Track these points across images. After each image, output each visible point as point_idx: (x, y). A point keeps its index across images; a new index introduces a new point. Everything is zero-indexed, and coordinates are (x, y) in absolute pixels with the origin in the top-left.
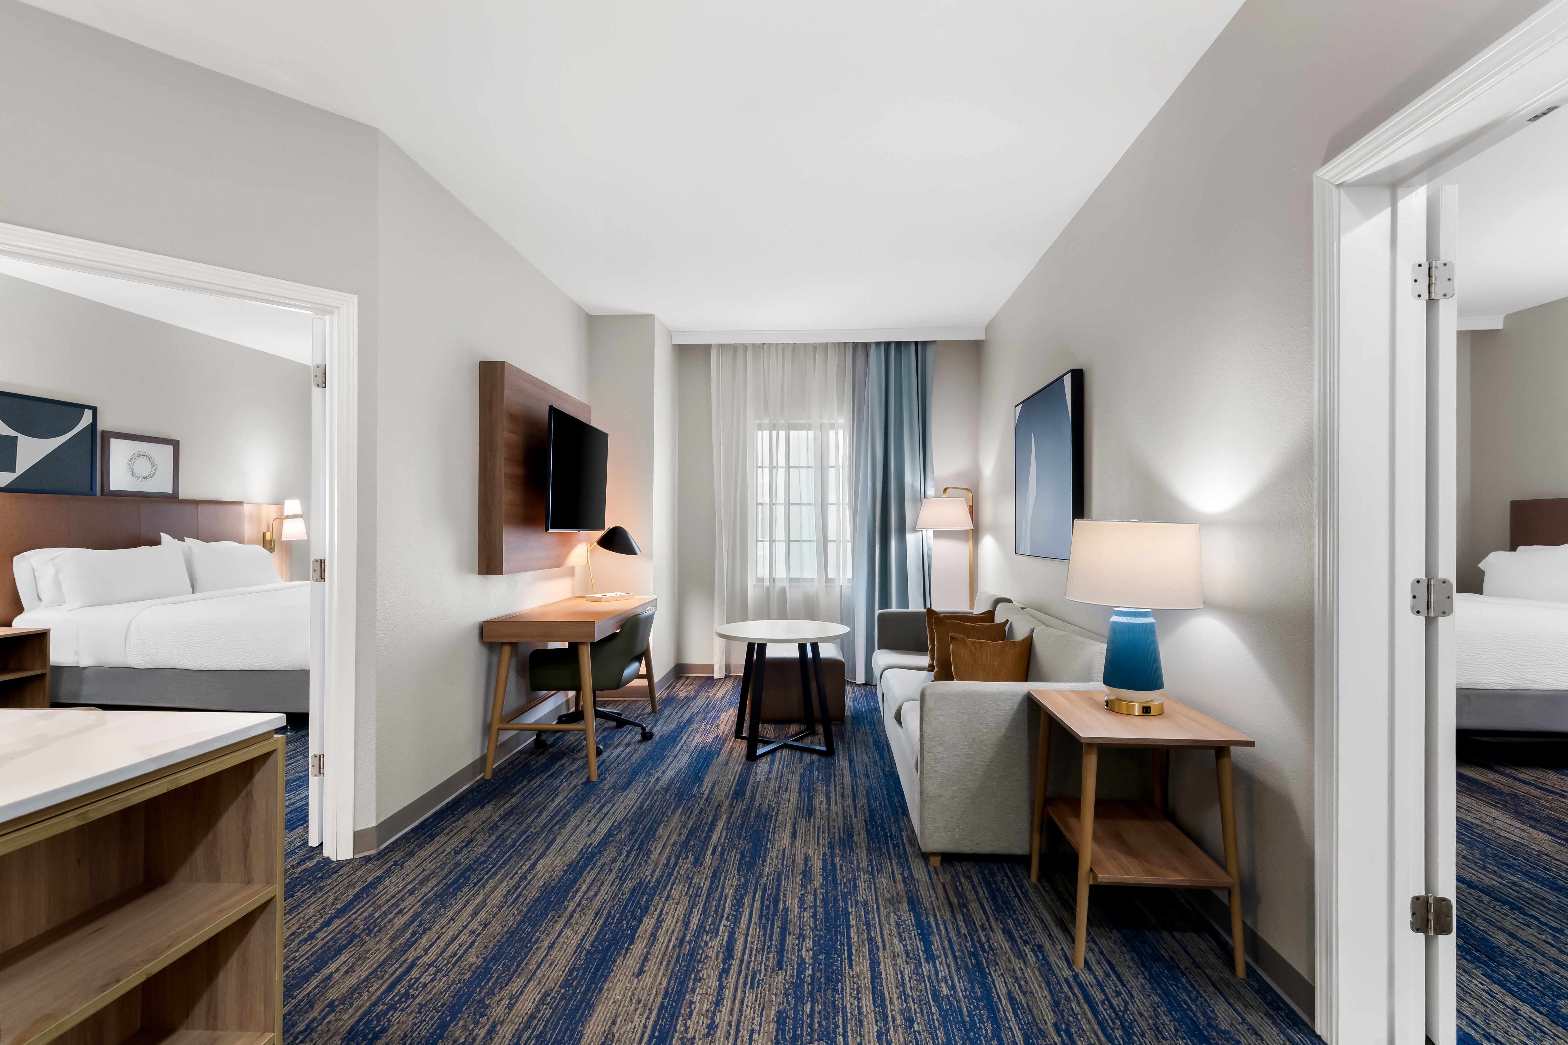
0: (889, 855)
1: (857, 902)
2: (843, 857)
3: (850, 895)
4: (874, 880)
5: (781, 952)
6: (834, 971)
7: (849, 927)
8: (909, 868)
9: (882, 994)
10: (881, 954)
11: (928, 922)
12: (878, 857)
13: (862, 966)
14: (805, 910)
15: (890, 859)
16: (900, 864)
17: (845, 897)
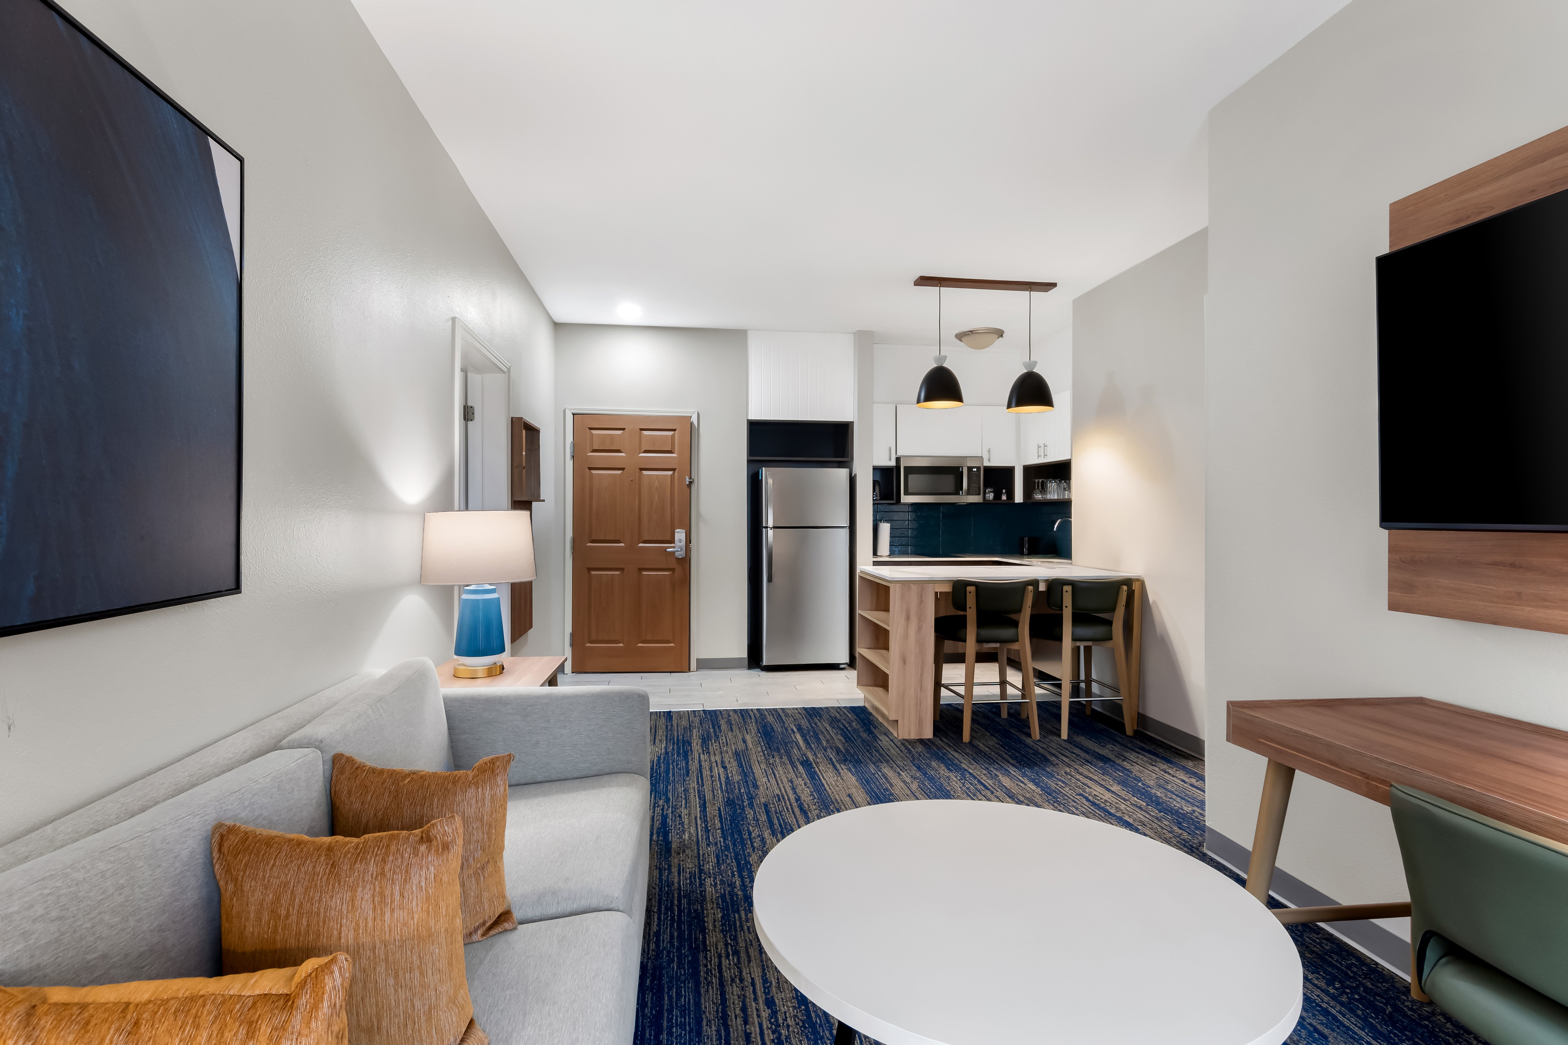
0: (679, 894)
1: (716, 844)
2: (732, 885)
3: (722, 850)
4: (699, 863)
5: (767, 812)
6: (730, 805)
7: (722, 828)
8: (661, 880)
9: (700, 798)
10: (699, 815)
11: (658, 836)
12: (693, 891)
13: (711, 811)
14: (759, 836)
15: (679, 889)
16: (670, 884)
17: (727, 848)
